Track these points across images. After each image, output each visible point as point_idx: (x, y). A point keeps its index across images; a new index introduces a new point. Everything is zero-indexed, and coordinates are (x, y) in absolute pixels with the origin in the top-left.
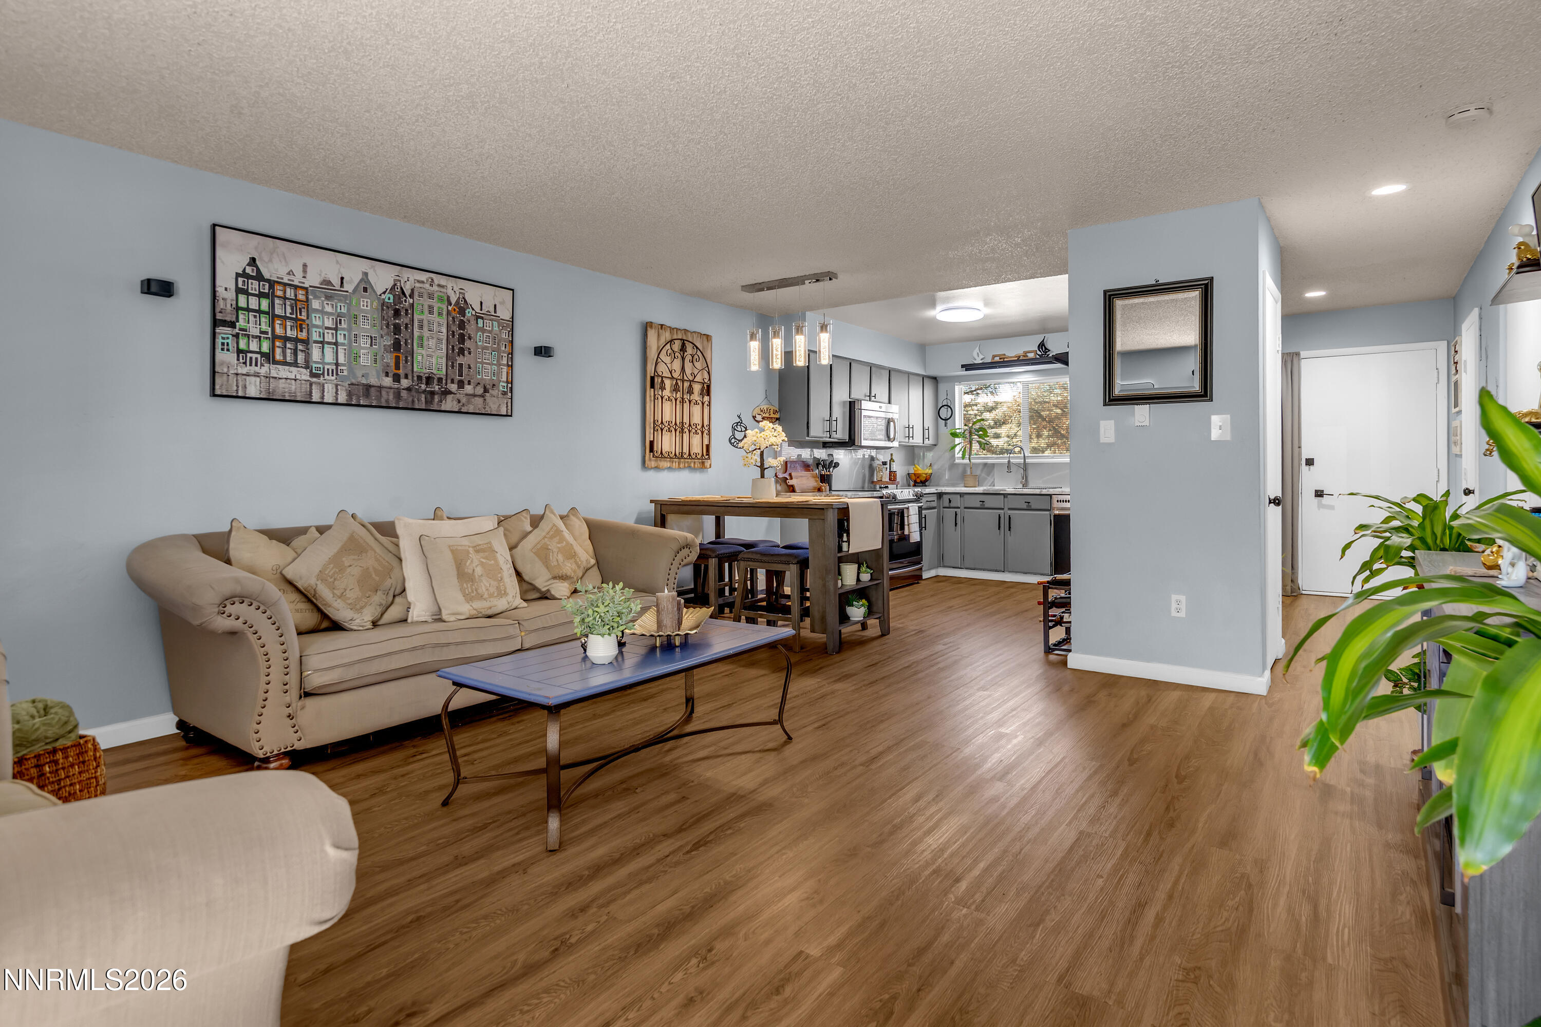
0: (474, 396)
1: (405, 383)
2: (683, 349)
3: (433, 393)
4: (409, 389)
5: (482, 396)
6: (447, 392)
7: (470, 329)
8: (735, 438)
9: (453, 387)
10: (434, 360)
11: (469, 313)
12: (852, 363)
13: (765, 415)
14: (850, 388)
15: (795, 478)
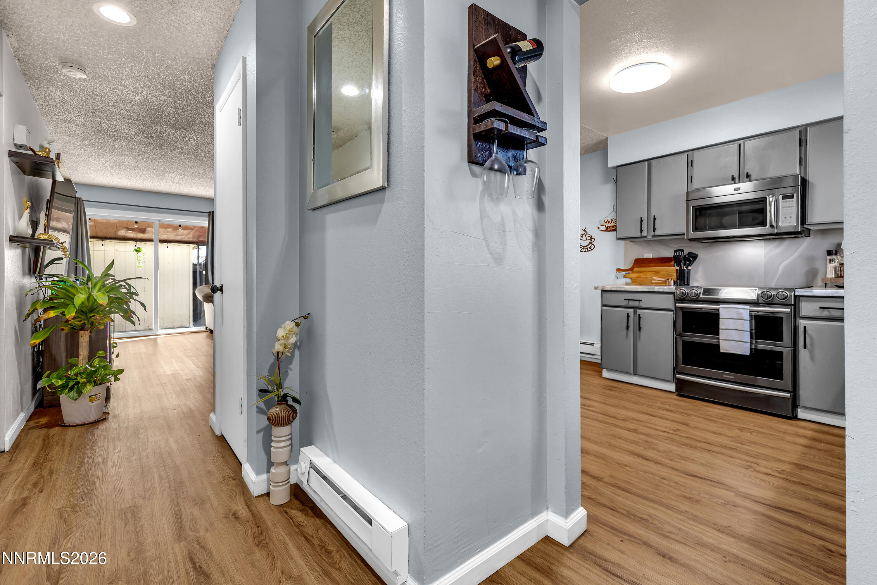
12: (695, 152)
13: (609, 225)
14: (691, 179)
15: (637, 272)
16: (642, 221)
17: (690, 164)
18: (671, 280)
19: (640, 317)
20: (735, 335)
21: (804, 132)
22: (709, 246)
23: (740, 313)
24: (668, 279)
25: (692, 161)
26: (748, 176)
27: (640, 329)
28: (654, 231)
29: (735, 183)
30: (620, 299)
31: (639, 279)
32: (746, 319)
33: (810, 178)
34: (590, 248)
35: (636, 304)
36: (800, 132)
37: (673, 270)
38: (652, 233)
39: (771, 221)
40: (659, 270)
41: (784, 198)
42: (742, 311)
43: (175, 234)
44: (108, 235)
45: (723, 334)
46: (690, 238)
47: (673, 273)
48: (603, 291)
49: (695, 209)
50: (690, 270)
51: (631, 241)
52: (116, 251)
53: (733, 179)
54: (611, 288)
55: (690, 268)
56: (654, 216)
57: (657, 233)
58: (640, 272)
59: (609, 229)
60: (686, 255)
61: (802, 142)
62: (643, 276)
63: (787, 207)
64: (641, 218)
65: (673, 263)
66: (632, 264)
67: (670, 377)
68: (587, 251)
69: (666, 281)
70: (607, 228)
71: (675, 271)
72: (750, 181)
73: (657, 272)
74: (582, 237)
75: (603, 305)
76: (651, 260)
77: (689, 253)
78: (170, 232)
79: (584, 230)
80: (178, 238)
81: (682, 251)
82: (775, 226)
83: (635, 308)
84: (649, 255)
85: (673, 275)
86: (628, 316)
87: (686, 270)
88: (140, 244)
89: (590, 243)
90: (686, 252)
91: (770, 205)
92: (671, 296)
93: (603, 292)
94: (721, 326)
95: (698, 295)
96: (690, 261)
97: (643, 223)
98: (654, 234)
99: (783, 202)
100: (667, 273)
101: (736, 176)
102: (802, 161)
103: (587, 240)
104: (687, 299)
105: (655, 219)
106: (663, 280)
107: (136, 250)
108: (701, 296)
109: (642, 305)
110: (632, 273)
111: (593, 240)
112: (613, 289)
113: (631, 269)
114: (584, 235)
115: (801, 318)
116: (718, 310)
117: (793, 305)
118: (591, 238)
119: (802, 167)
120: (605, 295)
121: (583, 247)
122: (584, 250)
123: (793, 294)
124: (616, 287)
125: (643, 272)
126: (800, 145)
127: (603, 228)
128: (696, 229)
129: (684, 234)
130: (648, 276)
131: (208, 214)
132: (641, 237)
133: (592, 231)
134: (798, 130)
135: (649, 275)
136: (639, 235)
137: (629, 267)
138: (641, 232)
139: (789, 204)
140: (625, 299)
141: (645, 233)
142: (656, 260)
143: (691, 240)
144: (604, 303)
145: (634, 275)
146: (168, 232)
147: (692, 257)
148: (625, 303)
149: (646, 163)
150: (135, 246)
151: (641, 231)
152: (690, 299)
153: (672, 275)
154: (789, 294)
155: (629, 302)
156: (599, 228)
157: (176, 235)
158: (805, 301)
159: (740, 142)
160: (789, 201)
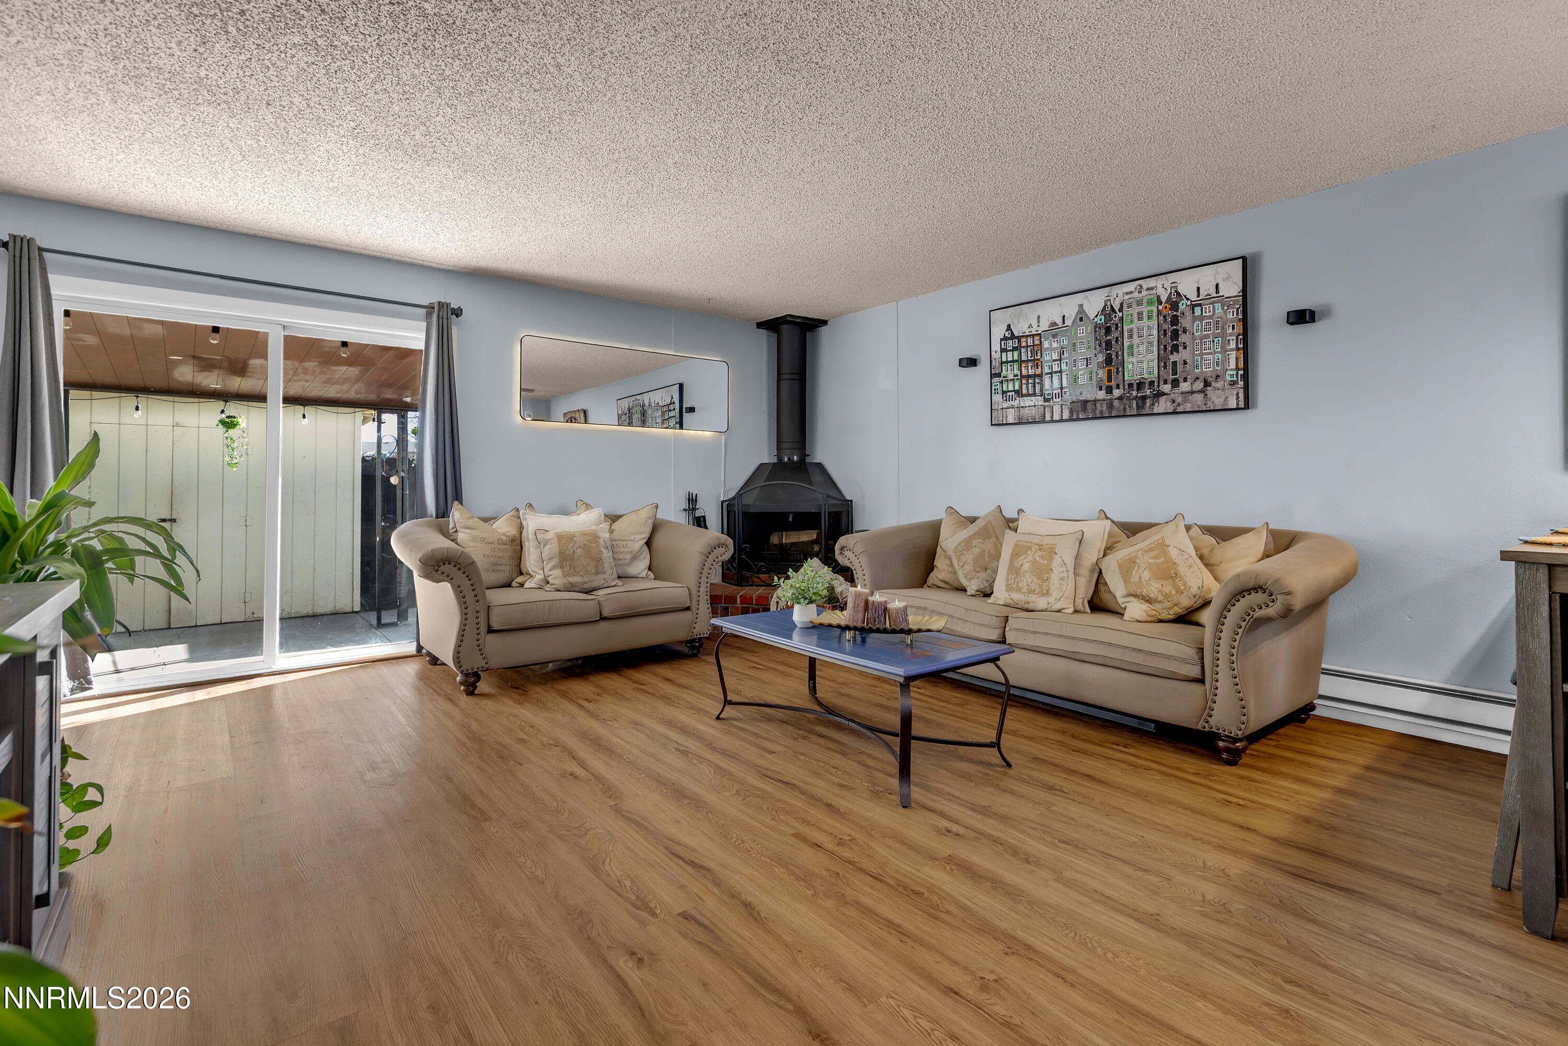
0: (1192, 392)
1: (1117, 393)
3: (1144, 398)
4: (1120, 398)
5: (1202, 392)
6: (1160, 394)
7: (1185, 321)
9: (1167, 388)
10: (1144, 365)
11: (1183, 305)
43: (325, 377)
44: (150, 382)
52: (177, 425)
78: (313, 373)
80: (332, 392)
88: (233, 408)
107: (222, 422)
131: (424, 311)
146: (306, 371)
150: (222, 412)
157: (329, 381)
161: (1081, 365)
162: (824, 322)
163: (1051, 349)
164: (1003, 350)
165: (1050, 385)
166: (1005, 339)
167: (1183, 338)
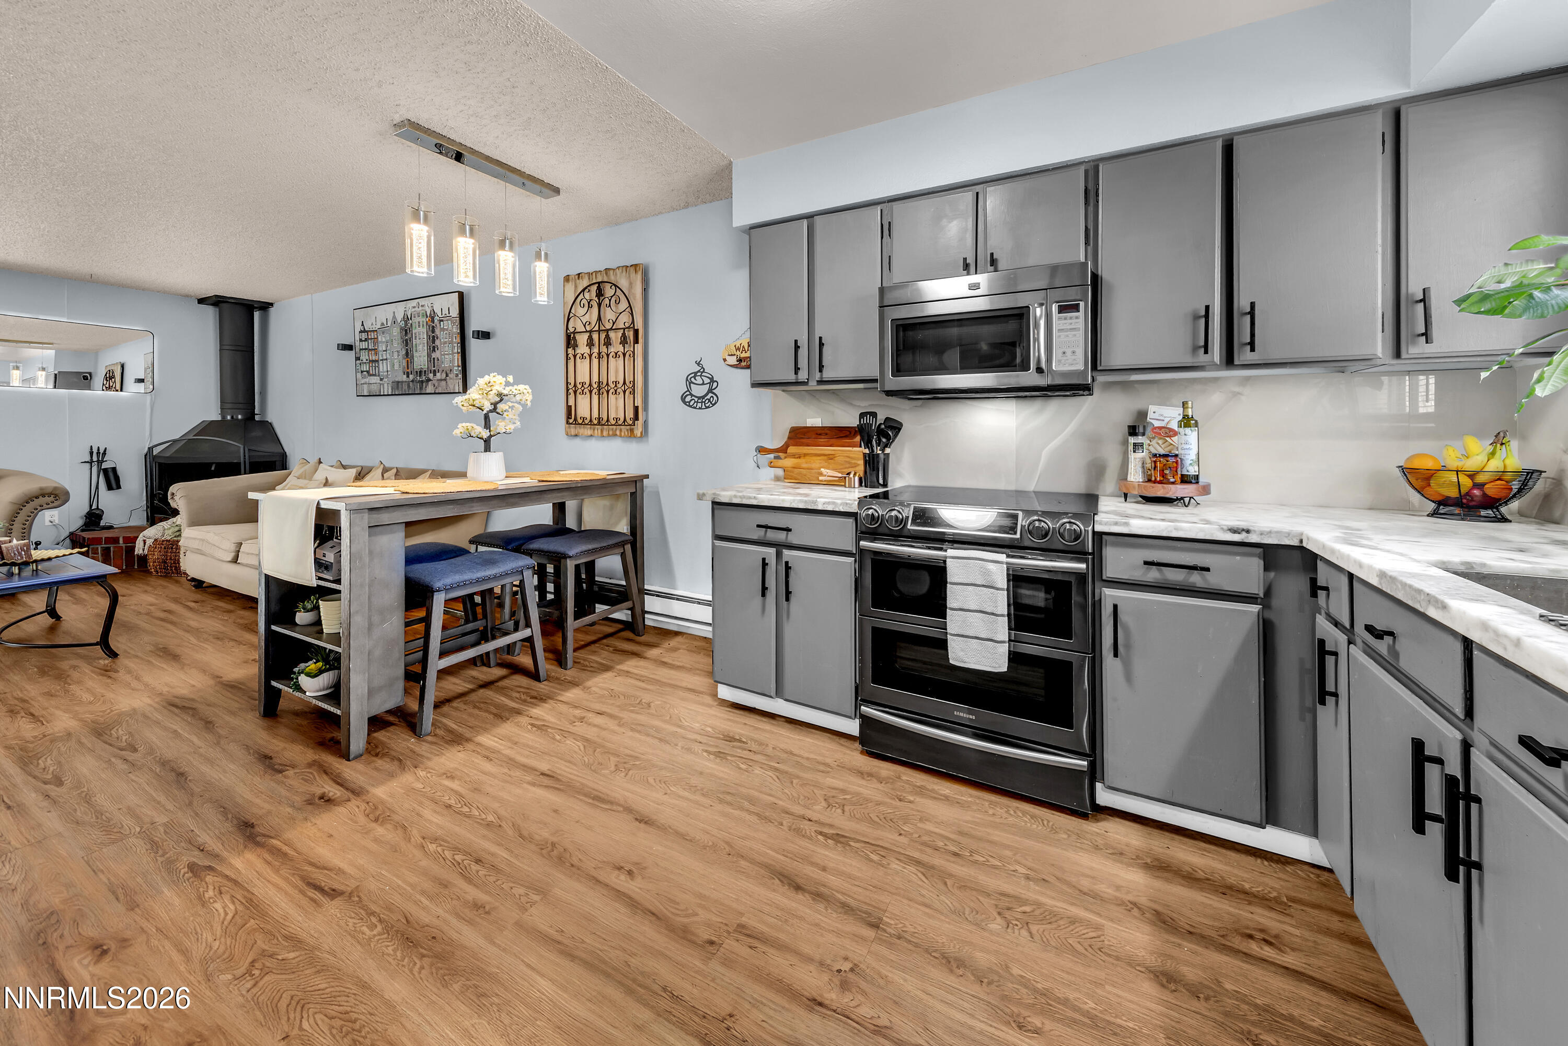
0: (441, 380)
1: (411, 377)
2: (600, 294)
3: (422, 382)
4: (412, 381)
5: (445, 380)
6: (429, 380)
7: (437, 331)
8: (692, 395)
9: (431, 376)
10: (422, 359)
11: (436, 318)
12: (896, 206)
13: (744, 355)
14: (887, 263)
15: (794, 456)
16: (797, 347)
17: (886, 230)
18: (855, 474)
19: (788, 568)
20: (977, 625)
21: (1091, 173)
22: (921, 406)
23: (987, 573)
24: (849, 474)
25: (890, 223)
26: (993, 262)
27: (788, 593)
28: (821, 371)
29: (968, 274)
30: (747, 525)
31: (796, 471)
32: (999, 586)
33: (1105, 272)
34: (709, 400)
35: (781, 536)
36: (1086, 172)
37: (857, 452)
38: (818, 376)
39: (1039, 361)
40: (833, 453)
41: (1062, 309)
42: (991, 566)
45: (954, 622)
46: (886, 389)
47: (858, 459)
48: (716, 504)
49: (897, 325)
50: (888, 454)
51: (783, 391)
53: (966, 267)
54: (731, 497)
55: (888, 451)
56: (820, 338)
57: (828, 374)
58: (799, 457)
59: (743, 364)
60: (881, 424)
61: (1091, 196)
62: (804, 465)
63: (1067, 330)
64: (796, 341)
65: (858, 438)
66: (785, 439)
67: (849, 707)
68: (704, 407)
69: (845, 477)
70: (740, 360)
71: (862, 456)
72: (996, 270)
73: (831, 457)
74: (694, 377)
75: (717, 537)
76: (820, 432)
77: (887, 419)
79: (698, 364)
81: (874, 415)
82: (1046, 371)
83: (779, 547)
84: (814, 421)
85: (859, 465)
86: (764, 564)
87: (882, 456)
89: (710, 391)
90: (881, 418)
91: (1037, 326)
92: (851, 521)
93: (715, 506)
94: (951, 602)
95: (902, 522)
96: (888, 437)
97: (800, 351)
98: (821, 377)
99: (1060, 319)
100: (848, 459)
101: (971, 261)
102: (1091, 236)
103: (703, 384)
104: (881, 530)
105: (821, 345)
106: (840, 475)
108: (909, 526)
109: (793, 539)
110: (786, 458)
111: (715, 384)
112: (735, 501)
113: (784, 449)
114: (699, 374)
115: (1106, 584)
116: (945, 562)
117: (1090, 554)
118: (712, 380)
119: (1090, 248)
120: (722, 513)
121: (696, 399)
122: (699, 405)
123: (1090, 528)
124: (740, 497)
125: (805, 455)
126: (1087, 203)
127: (733, 360)
128: (898, 371)
129: (875, 381)
130: (813, 466)
132: (797, 383)
133: (714, 367)
134: (1082, 169)
135: (816, 463)
136: (791, 377)
137: (778, 444)
138: (796, 373)
139: (1071, 324)
140: (758, 526)
141: (803, 376)
142: (828, 432)
143: (889, 393)
144: (718, 533)
145: (788, 462)
147: (892, 428)
148: (758, 534)
149: (805, 222)
151: (797, 370)
152: (887, 531)
153: (857, 465)
154: (1082, 528)
155: (766, 531)
156: (725, 360)
158: (1115, 545)
159: (978, 188)
160: (1071, 318)
161: (396, 354)
162: (272, 304)
163: (382, 342)
164: (361, 340)
165: (383, 367)
166: (361, 332)
167: (437, 342)
